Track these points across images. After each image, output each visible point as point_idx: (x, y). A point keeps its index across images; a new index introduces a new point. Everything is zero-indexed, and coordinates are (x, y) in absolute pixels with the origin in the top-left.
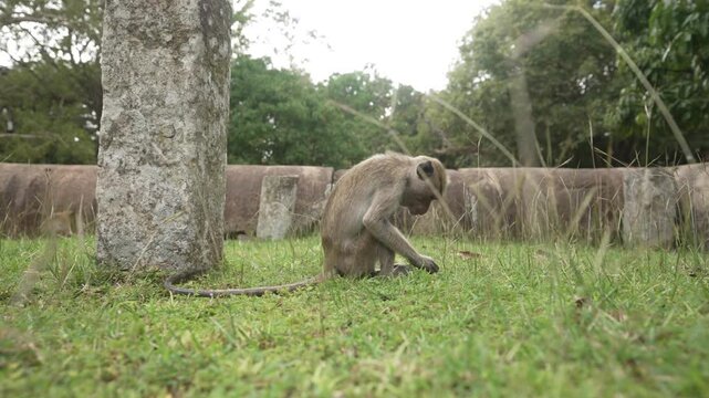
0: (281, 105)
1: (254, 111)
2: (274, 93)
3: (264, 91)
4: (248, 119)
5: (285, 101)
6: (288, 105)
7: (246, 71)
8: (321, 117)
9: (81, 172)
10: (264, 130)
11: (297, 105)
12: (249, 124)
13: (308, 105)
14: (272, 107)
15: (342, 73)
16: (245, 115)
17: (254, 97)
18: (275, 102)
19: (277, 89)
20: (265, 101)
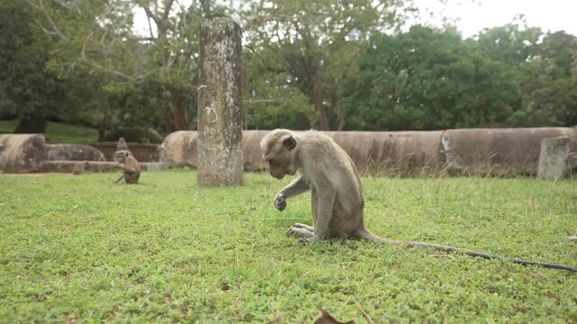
0: (452, 65)
1: (429, 72)
2: (445, 55)
3: (436, 55)
4: (424, 78)
5: (455, 60)
6: (458, 64)
7: (421, 39)
8: (487, 70)
9: (408, 136)
10: (438, 85)
11: (466, 62)
12: (425, 82)
13: (474, 62)
14: (445, 67)
15: (491, 27)
16: (422, 74)
17: (428, 60)
18: (447, 62)
19: (448, 51)
20: (437, 62)
